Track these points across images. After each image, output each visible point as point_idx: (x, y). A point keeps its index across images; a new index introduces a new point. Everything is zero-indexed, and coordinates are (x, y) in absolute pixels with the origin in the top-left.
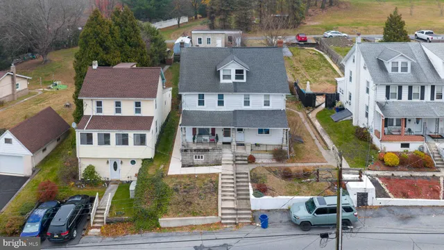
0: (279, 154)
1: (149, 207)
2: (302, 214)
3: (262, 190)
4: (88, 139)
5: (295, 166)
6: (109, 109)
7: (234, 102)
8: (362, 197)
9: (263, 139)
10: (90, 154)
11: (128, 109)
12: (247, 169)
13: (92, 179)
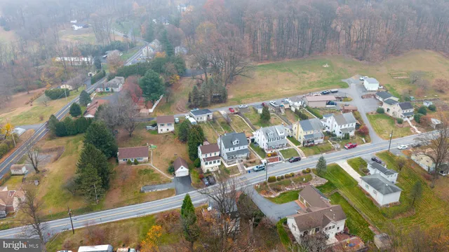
0: (247, 158)
2: (256, 169)
3: (247, 167)
4: (207, 164)
5: (251, 160)
6: (209, 155)
7: (237, 149)
9: (243, 156)
10: (207, 167)
11: (213, 155)
12: (242, 163)
13: (208, 172)
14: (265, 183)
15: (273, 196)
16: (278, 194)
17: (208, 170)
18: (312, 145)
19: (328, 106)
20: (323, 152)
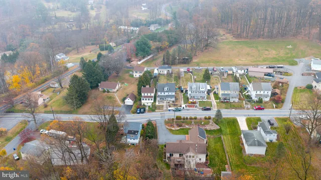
0: (173, 102)
1: (154, 109)
2: (174, 109)
3: (170, 107)
4: (143, 100)
5: (176, 103)
6: (146, 95)
7: (166, 94)
8: (183, 108)
9: (171, 99)
10: (143, 102)
11: (149, 95)
12: (168, 104)
13: (144, 105)
14: (173, 119)
15: (173, 129)
16: (179, 128)
17: (144, 104)
18: (227, 102)
19: (265, 77)
20: (233, 108)
